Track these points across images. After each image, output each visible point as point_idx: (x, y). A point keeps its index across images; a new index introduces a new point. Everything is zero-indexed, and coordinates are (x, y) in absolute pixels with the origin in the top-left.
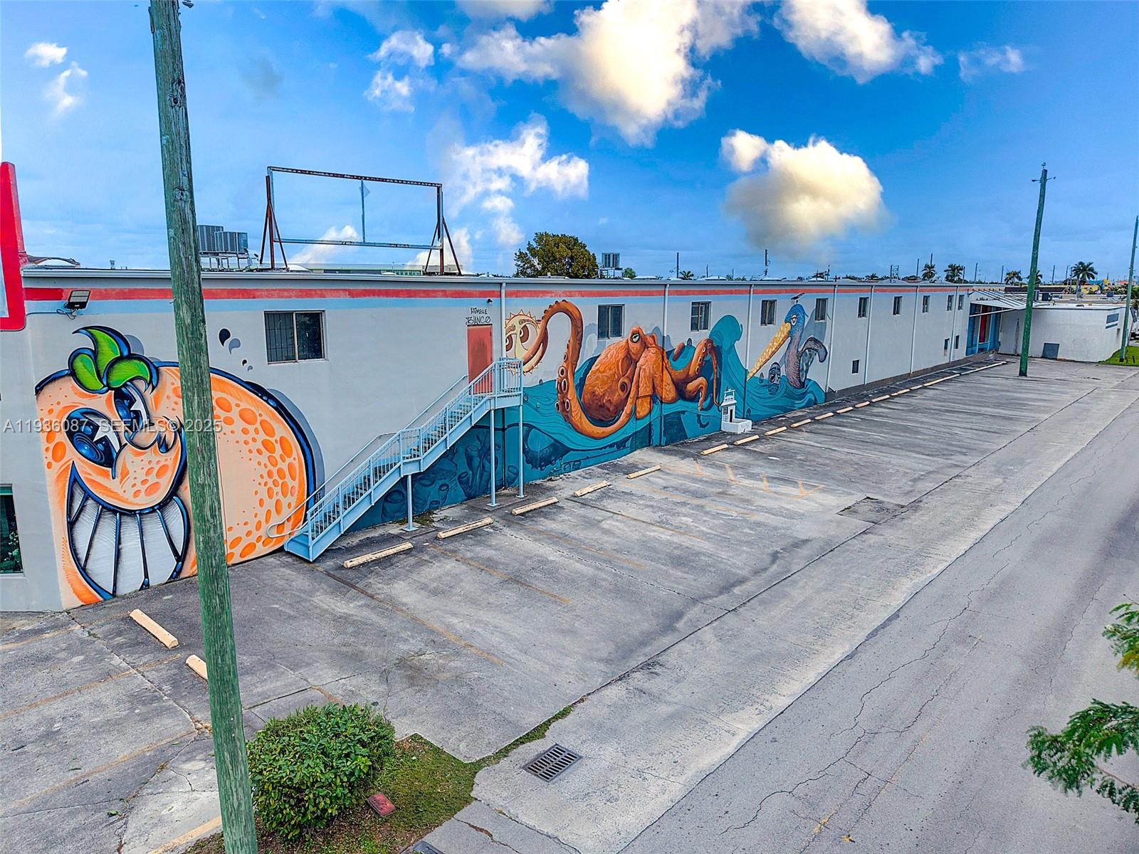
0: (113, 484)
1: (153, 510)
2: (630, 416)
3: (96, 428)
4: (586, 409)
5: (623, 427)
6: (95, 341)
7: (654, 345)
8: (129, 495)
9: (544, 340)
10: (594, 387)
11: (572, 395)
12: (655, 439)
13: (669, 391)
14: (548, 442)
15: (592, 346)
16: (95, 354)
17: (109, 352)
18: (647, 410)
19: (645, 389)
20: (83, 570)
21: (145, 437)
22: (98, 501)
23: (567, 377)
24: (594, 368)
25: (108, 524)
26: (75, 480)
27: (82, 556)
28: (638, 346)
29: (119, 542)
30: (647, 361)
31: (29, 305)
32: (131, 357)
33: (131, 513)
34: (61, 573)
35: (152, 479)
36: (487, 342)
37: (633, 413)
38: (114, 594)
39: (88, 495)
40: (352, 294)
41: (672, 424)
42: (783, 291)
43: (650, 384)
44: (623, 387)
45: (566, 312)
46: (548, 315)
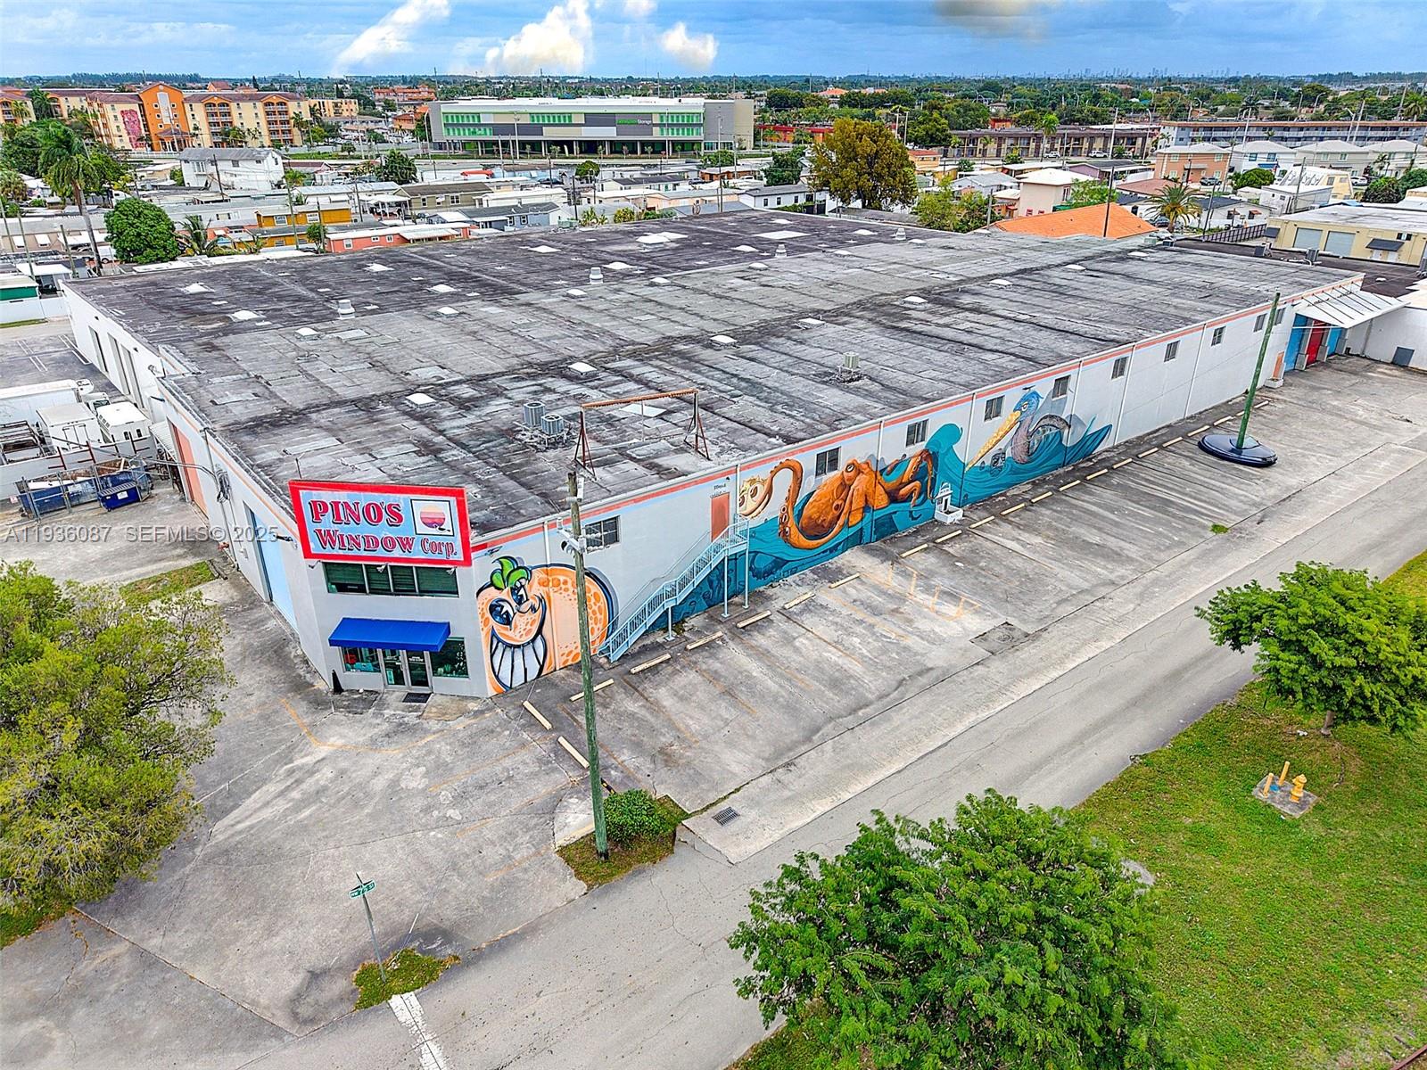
0: (510, 633)
1: (528, 643)
2: (842, 527)
3: (503, 607)
4: (802, 531)
5: (837, 534)
6: (502, 565)
7: (868, 469)
8: (518, 638)
9: (770, 492)
10: (811, 514)
12: (866, 538)
13: (881, 499)
14: (771, 559)
15: (810, 483)
16: (502, 570)
17: (508, 567)
18: (860, 519)
19: (858, 503)
20: (497, 677)
21: (525, 607)
22: (504, 643)
23: (787, 512)
24: (811, 500)
25: (508, 653)
26: (494, 635)
27: (497, 671)
28: (853, 473)
29: (513, 661)
30: (860, 484)
31: (473, 555)
32: (519, 568)
33: (519, 646)
34: (487, 679)
35: (529, 627)
36: (726, 505)
37: (847, 525)
38: (511, 688)
39: (499, 641)
40: (635, 501)
41: (883, 525)
42: (1013, 386)
43: (863, 499)
44: (837, 507)
45: (789, 467)
46: (774, 473)
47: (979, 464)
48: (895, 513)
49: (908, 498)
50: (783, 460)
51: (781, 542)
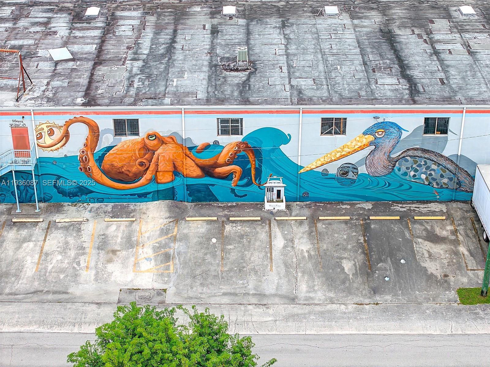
2: (150, 181)
4: (106, 173)
5: (145, 185)
7: (173, 143)
9: (66, 136)
10: (112, 162)
11: (92, 164)
13: (192, 171)
18: (170, 180)
19: (165, 167)
23: (87, 155)
24: (111, 152)
28: (155, 142)
36: (25, 135)
37: (154, 180)
41: (199, 191)
42: (358, 112)
43: (172, 165)
44: (141, 164)
45: (84, 122)
46: (68, 124)
47: (320, 170)
48: (213, 185)
49: (227, 177)
50: (77, 116)
51: (83, 174)
